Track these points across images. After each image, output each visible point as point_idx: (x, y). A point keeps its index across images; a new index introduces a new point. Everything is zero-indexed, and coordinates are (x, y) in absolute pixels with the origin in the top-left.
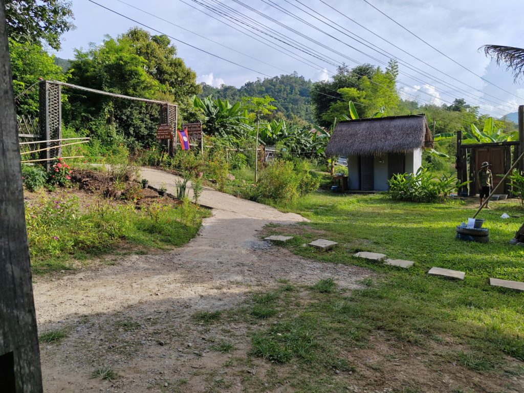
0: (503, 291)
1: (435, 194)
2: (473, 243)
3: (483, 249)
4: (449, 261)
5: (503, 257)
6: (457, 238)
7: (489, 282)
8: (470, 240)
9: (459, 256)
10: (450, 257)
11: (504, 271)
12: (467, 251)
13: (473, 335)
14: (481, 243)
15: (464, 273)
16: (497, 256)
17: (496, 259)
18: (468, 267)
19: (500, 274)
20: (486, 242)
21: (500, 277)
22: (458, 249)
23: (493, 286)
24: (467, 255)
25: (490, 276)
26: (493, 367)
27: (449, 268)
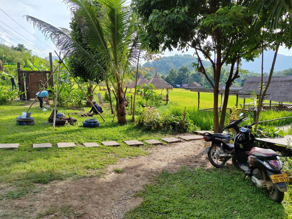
0: (39, 149)
1: (6, 99)
2: (25, 126)
3: (31, 128)
4: (10, 139)
5: (41, 132)
6: (17, 124)
7: (32, 147)
8: (24, 125)
9: (17, 135)
10: (11, 136)
11: (41, 139)
12: (22, 131)
13: (19, 179)
14: (30, 125)
15: (18, 144)
16: (38, 131)
17: (37, 133)
18: (21, 140)
19: (39, 141)
20: (33, 124)
21: (39, 142)
22: (16, 131)
23: (34, 148)
24: (22, 133)
25: (33, 143)
26: (28, 193)
27: (10, 143)
